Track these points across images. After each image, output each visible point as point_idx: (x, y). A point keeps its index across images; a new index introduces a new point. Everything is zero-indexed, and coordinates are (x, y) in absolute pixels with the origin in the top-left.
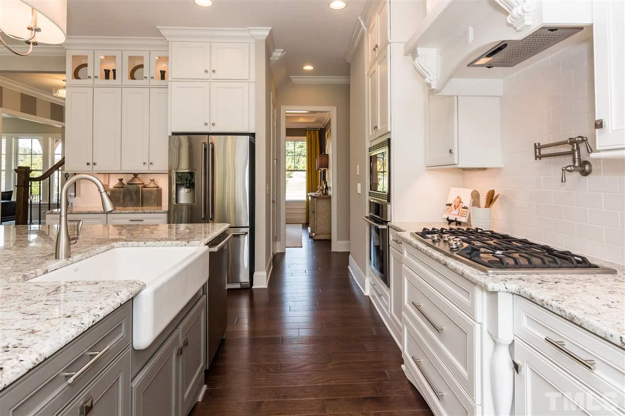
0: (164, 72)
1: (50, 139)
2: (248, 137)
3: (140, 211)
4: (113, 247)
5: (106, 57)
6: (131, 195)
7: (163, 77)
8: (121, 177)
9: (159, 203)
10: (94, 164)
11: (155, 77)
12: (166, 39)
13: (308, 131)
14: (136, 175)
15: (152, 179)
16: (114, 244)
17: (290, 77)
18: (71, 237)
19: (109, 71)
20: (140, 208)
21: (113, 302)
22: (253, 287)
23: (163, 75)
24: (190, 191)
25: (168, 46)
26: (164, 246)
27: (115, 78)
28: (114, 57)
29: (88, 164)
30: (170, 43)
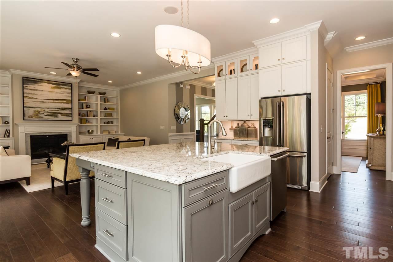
0: (257, 65)
1: (212, 106)
2: (306, 96)
3: (246, 140)
4: (228, 153)
5: (230, 63)
6: (243, 132)
7: (257, 68)
8: (238, 122)
9: (256, 137)
10: (227, 116)
11: (252, 69)
12: (257, 47)
13: (369, 85)
14: (245, 121)
15: (252, 123)
16: (229, 151)
17: (345, 48)
18: (212, 146)
19: (232, 70)
20: (247, 138)
21: (220, 168)
22: (310, 190)
23: (257, 66)
24: (271, 130)
25: (258, 50)
26: (249, 154)
27: (234, 73)
28: (234, 63)
29: (224, 116)
30: (259, 49)
